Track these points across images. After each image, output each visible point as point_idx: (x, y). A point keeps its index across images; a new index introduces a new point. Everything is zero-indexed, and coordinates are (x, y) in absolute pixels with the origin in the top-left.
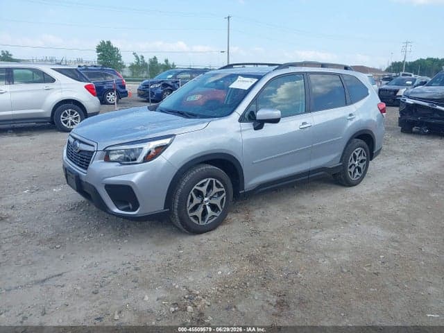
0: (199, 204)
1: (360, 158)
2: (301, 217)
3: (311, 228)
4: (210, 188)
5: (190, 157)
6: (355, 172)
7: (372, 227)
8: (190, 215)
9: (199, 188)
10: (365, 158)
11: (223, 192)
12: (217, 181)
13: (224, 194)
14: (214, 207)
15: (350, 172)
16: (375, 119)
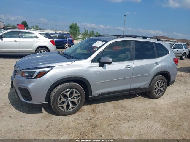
0: (65, 101)
1: (161, 85)
2: (121, 112)
3: (122, 120)
4: (72, 93)
5: (60, 78)
6: (158, 92)
7: (156, 123)
8: (59, 106)
9: (65, 93)
10: (164, 85)
11: (79, 96)
12: (76, 91)
13: (80, 97)
14: (74, 103)
15: (155, 92)
16: (171, 66)
